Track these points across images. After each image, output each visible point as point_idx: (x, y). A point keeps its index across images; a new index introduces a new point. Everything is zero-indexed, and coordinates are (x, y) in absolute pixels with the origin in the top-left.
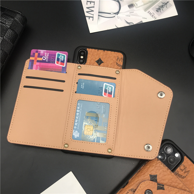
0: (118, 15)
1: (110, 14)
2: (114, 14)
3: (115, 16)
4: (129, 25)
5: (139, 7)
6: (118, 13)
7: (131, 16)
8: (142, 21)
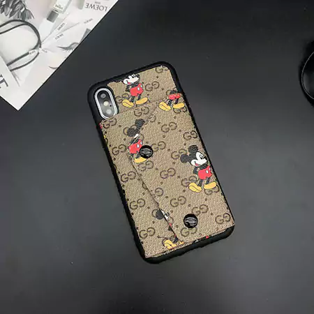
0: (42, 46)
1: (28, 54)
2: (35, 50)
3: (38, 53)
4: (71, 51)
5: (66, 8)
6: (39, 44)
7: (63, 33)
8: (87, 29)
